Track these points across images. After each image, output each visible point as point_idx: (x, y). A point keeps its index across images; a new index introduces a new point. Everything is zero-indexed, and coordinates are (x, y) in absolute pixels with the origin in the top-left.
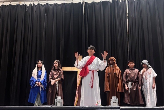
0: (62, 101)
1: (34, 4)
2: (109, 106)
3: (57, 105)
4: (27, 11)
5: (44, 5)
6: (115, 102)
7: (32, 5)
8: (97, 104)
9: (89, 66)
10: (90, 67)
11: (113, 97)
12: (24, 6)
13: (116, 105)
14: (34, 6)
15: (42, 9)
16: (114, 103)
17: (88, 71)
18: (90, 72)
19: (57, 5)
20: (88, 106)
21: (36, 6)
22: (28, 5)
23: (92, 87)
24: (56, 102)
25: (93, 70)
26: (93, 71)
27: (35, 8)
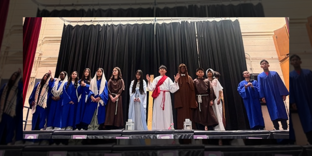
0: (134, 125)
1: (107, 24)
2: (182, 130)
3: (128, 129)
4: (100, 30)
5: (118, 25)
6: (189, 126)
7: (106, 25)
8: (170, 128)
9: (160, 87)
10: (162, 87)
11: (186, 120)
12: (98, 26)
13: (189, 129)
14: (108, 26)
15: (116, 28)
16: (187, 126)
17: (159, 91)
18: (162, 93)
19: (130, 26)
20: (160, 131)
21: (109, 26)
22: (102, 25)
23: (163, 109)
24: (127, 126)
25: (164, 90)
26: (164, 92)
27: (108, 28)
